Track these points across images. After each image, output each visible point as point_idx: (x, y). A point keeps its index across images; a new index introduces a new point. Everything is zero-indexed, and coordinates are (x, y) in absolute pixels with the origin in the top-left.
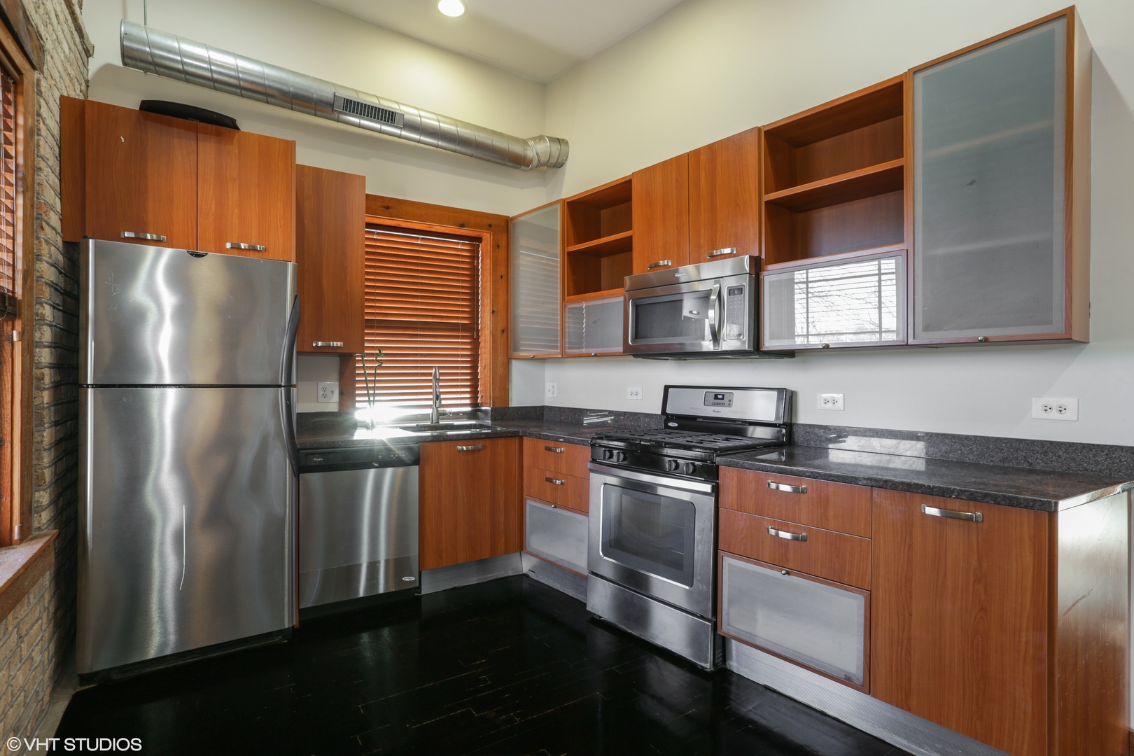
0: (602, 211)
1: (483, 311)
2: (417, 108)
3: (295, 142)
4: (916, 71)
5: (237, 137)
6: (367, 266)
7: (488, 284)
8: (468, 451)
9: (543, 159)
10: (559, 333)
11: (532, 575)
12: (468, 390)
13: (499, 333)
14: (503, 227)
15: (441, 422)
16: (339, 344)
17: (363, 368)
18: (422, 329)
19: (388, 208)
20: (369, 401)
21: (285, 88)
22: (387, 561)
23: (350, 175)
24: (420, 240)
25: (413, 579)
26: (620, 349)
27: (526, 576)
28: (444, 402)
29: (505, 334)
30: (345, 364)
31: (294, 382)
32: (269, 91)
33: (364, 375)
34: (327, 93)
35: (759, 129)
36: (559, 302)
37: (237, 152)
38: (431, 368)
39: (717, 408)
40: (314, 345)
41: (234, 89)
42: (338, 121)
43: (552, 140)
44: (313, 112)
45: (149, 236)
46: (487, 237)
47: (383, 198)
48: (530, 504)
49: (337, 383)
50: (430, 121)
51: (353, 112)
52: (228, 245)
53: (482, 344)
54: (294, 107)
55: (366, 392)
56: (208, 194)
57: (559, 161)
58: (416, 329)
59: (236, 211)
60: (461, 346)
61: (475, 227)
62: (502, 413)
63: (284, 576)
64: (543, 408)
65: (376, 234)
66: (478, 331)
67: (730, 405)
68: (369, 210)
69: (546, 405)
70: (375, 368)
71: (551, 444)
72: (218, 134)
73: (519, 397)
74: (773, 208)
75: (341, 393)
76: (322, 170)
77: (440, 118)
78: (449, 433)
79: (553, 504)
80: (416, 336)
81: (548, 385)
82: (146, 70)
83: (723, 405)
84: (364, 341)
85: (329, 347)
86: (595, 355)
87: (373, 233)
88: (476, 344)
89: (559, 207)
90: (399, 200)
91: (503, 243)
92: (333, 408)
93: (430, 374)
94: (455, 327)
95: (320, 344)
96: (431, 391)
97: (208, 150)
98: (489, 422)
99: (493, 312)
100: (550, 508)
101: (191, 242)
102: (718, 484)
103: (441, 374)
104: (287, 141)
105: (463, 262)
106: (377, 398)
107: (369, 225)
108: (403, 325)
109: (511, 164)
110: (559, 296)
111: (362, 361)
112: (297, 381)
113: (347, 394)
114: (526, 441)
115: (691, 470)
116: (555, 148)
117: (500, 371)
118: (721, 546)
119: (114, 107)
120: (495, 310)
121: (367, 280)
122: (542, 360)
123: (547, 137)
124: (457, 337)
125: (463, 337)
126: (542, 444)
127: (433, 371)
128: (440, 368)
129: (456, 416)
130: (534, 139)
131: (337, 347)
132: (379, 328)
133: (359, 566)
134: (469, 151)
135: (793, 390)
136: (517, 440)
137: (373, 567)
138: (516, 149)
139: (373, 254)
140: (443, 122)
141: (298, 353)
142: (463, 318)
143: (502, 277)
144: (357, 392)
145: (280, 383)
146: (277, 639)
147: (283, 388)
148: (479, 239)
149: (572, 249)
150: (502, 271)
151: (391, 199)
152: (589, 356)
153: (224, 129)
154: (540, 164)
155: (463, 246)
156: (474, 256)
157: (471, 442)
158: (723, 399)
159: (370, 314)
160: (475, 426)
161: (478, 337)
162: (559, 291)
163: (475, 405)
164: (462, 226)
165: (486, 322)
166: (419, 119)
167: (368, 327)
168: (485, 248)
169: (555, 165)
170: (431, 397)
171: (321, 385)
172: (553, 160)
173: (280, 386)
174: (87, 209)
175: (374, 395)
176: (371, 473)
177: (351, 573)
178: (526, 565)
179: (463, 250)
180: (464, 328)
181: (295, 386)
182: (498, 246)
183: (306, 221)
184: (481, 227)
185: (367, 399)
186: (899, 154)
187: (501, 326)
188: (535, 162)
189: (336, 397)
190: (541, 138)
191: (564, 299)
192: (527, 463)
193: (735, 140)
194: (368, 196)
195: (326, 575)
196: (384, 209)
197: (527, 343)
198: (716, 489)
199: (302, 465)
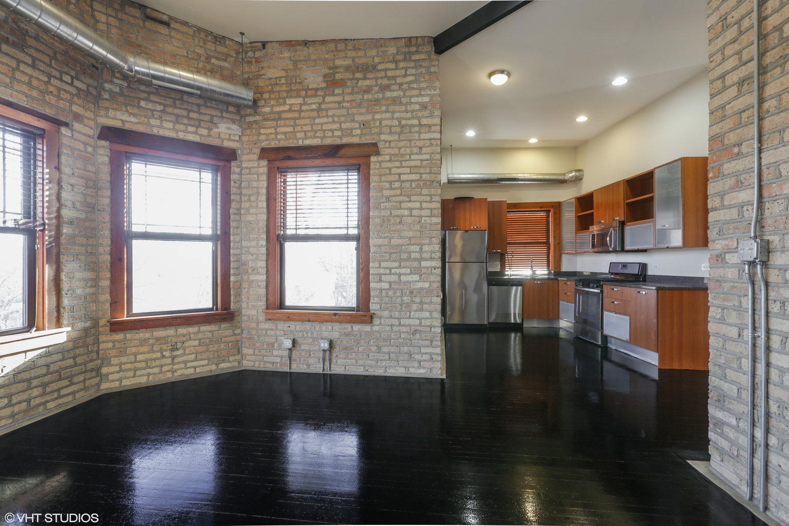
1: (551, 237)
2: (524, 173)
3: (487, 197)
4: (655, 169)
5: (473, 200)
6: (509, 225)
8: (539, 283)
9: (573, 179)
10: (575, 243)
12: (546, 265)
13: (557, 244)
14: (557, 207)
16: (500, 250)
17: (508, 258)
20: (510, 268)
21: (484, 179)
22: (519, 314)
23: (503, 201)
24: (527, 214)
25: (522, 321)
27: (561, 328)
29: (559, 245)
30: (502, 257)
32: (480, 181)
33: (508, 261)
34: (495, 177)
35: (624, 180)
36: (575, 234)
37: (474, 204)
38: (530, 257)
39: (624, 270)
40: (493, 251)
42: (499, 183)
43: (576, 171)
44: (492, 183)
46: (552, 210)
47: (514, 203)
48: (561, 303)
49: (500, 263)
50: (527, 176)
51: (503, 181)
52: (472, 228)
53: (551, 249)
54: (487, 183)
55: (509, 265)
57: (580, 179)
59: (474, 218)
60: (544, 249)
61: (546, 207)
62: (558, 273)
63: (485, 311)
64: (576, 272)
65: (512, 214)
66: (549, 244)
67: (628, 269)
68: (508, 208)
69: (578, 271)
70: (511, 258)
71: (566, 282)
72: (470, 200)
73: (566, 267)
74: (629, 205)
75: (501, 266)
76: (494, 201)
79: (566, 301)
81: (578, 263)
82: (452, 184)
84: (507, 249)
85: (497, 252)
86: (585, 252)
88: (549, 249)
89: (574, 200)
90: (519, 203)
92: (499, 270)
94: (541, 243)
97: (467, 204)
98: (553, 276)
100: (565, 303)
101: (464, 229)
102: (602, 290)
104: (485, 198)
105: (544, 220)
106: (513, 268)
107: (509, 212)
108: (521, 243)
109: (560, 183)
110: (574, 232)
111: (507, 256)
112: (489, 261)
113: (503, 266)
114: (561, 282)
115: (596, 287)
116: (578, 174)
117: (558, 258)
118: (603, 308)
119: (449, 199)
120: (555, 236)
123: (574, 170)
124: (542, 246)
125: (544, 246)
126: (564, 282)
129: (541, 274)
130: (568, 172)
131: (500, 252)
132: (512, 244)
133: (511, 314)
134: (542, 182)
135: (644, 263)
136: (558, 281)
137: (515, 314)
138: (561, 178)
139: (510, 221)
140: (532, 176)
141: (489, 253)
142: (544, 240)
143: (557, 224)
144: (506, 265)
147: (485, 263)
148: (550, 211)
149: (578, 215)
150: (557, 222)
151: (516, 204)
152: (582, 252)
154: (571, 181)
155: (543, 214)
156: (548, 217)
157: (540, 280)
158: (625, 267)
159: (509, 240)
160: (547, 278)
161: (549, 246)
162: (575, 229)
163: (549, 271)
164: (541, 208)
165: (551, 240)
166: (524, 176)
167: (508, 245)
168: (551, 214)
169: (578, 180)
171: (495, 263)
172: (578, 178)
175: (511, 266)
176: (514, 288)
177: (508, 315)
178: (561, 324)
180: (544, 243)
181: (488, 263)
182: (556, 212)
184: (549, 207)
186: (652, 192)
187: (557, 242)
188: (569, 181)
189: (499, 267)
190: (571, 172)
191: (576, 232)
192: (560, 289)
193: (618, 183)
194: (508, 204)
195: (497, 315)
196: (515, 207)
197: (567, 247)
198: (602, 292)
199: (490, 284)
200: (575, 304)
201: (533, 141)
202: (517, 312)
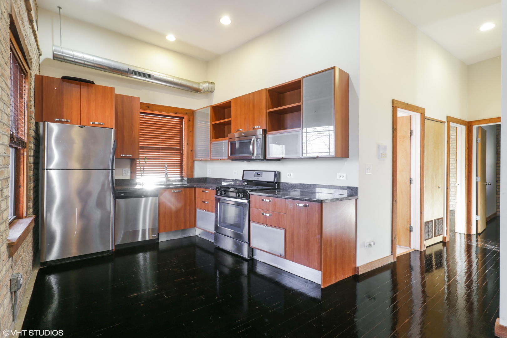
0: (225, 110)
1: (184, 143)
2: (159, 73)
3: (114, 88)
4: (303, 78)
5: (94, 87)
6: (140, 127)
7: (186, 134)
8: (176, 192)
9: (206, 90)
10: (209, 151)
11: (199, 236)
12: (179, 171)
13: (190, 151)
14: (191, 114)
15: (168, 183)
16: (130, 155)
17: (139, 164)
18: (161, 150)
19: (148, 107)
20: (141, 175)
21: (111, 66)
22: (149, 229)
23: (134, 97)
24: (161, 118)
25: (155, 236)
26: (227, 158)
27: (197, 236)
28: (168, 176)
29: (192, 152)
30: (133, 162)
31: (114, 168)
32: (105, 67)
33: (140, 166)
34: (126, 68)
35: (266, 89)
36: (209, 141)
37: (94, 91)
38: (164, 164)
39: (258, 178)
40: (121, 156)
41: (92, 67)
42: (130, 77)
43: (209, 83)
44: (121, 74)
45: (63, 120)
46: (186, 117)
47: (147, 103)
48: (198, 211)
49: (130, 169)
50: (164, 77)
51: (135, 75)
52: (91, 123)
53: (184, 155)
54: (114, 73)
55: (140, 172)
56: (84, 105)
57: (212, 90)
58: (159, 150)
59: (94, 111)
60: (177, 156)
61: (181, 114)
62: (191, 180)
63: (110, 232)
64: (206, 178)
65: (144, 116)
66: (183, 151)
67: (261, 176)
68: (141, 108)
70: (144, 164)
71: (204, 190)
72: (88, 86)
73: (197, 174)
74: (270, 114)
75: (131, 173)
76: (124, 95)
77: (167, 76)
78: (170, 186)
79: (204, 210)
80: (159, 152)
81: (208, 170)
82: (61, 61)
83: (260, 177)
84: (139, 154)
85: (127, 156)
86: (220, 160)
87: (143, 116)
88: (182, 155)
89: (209, 108)
90: (153, 104)
91: (191, 119)
92: (128, 178)
93: (164, 166)
94: (174, 149)
95: (123, 155)
96: (164, 172)
97: (84, 90)
98: (186, 183)
99: (188, 144)
100: (204, 211)
101: (78, 122)
102: (250, 200)
103: (168, 166)
104: (112, 88)
105: (177, 126)
106: (144, 174)
107: (141, 113)
108: (155, 149)
109: (194, 91)
110: (209, 139)
111: (139, 161)
112: (115, 168)
113: (133, 171)
114: (197, 189)
115: (242, 196)
116: (210, 86)
117: (190, 165)
118: (251, 219)
119: (53, 78)
120: (188, 143)
121: (140, 132)
122: (206, 161)
123: (207, 82)
124: (175, 153)
125: (177, 153)
126: (201, 190)
127: (165, 165)
128: (167, 164)
129: (175, 181)
130: (202, 82)
131: (130, 157)
132: (145, 149)
133: (138, 231)
134: (178, 87)
135: (280, 171)
136: (194, 189)
138: (196, 86)
139: (143, 123)
140: (168, 77)
141: (115, 158)
142: (177, 146)
143: (191, 131)
144: (137, 172)
145: (109, 169)
146: (107, 254)
147: (110, 170)
148: (183, 118)
149: (214, 123)
150: (191, 129)
151: (150, 104)
152: (218, 160)
153: (90, 84)
154: (204, 92)
155: (177, 120)
156: (181, 124)
157: (177, 189)
158: (260, 174)
159: (142, 144)
160: (180, 184)
161: (183, 153)
162: (209, 137)
163: (182, 177)
164: (176, 113)
165: (185, 147)
166: (159, 76)
167: (140, 149)
168: (185, 121)
169: (210, 92)
170: (164, 174)
171: (124, 169)
172: (210, 90)
173: (109, 170)
174: (44, 111)
175: (143, 173)
176: (144, 199)
177: (136, 233)
178: (197, 232)
179: (177, 122)
180: (177, 149)
181: (114, 170)
182: (190, 120)
183: (118, 113)
184: (183, 114)
185: (141, 174)
186: (299, 101)
187: (190, 149)
188: (203, 91)
189: (129, 174)
190: (205, 82)
191: (211, 140)
192: (197, 196)
193: (260, 92)
194: (141, 103)
195: (125, 234)
196: (147, 108)
197: (200, 155)
198: (249, 202)
199: (117, 196)
200: (216, 214)
201: (171, 38)
202: (147, 228)
